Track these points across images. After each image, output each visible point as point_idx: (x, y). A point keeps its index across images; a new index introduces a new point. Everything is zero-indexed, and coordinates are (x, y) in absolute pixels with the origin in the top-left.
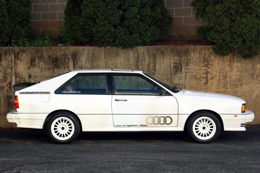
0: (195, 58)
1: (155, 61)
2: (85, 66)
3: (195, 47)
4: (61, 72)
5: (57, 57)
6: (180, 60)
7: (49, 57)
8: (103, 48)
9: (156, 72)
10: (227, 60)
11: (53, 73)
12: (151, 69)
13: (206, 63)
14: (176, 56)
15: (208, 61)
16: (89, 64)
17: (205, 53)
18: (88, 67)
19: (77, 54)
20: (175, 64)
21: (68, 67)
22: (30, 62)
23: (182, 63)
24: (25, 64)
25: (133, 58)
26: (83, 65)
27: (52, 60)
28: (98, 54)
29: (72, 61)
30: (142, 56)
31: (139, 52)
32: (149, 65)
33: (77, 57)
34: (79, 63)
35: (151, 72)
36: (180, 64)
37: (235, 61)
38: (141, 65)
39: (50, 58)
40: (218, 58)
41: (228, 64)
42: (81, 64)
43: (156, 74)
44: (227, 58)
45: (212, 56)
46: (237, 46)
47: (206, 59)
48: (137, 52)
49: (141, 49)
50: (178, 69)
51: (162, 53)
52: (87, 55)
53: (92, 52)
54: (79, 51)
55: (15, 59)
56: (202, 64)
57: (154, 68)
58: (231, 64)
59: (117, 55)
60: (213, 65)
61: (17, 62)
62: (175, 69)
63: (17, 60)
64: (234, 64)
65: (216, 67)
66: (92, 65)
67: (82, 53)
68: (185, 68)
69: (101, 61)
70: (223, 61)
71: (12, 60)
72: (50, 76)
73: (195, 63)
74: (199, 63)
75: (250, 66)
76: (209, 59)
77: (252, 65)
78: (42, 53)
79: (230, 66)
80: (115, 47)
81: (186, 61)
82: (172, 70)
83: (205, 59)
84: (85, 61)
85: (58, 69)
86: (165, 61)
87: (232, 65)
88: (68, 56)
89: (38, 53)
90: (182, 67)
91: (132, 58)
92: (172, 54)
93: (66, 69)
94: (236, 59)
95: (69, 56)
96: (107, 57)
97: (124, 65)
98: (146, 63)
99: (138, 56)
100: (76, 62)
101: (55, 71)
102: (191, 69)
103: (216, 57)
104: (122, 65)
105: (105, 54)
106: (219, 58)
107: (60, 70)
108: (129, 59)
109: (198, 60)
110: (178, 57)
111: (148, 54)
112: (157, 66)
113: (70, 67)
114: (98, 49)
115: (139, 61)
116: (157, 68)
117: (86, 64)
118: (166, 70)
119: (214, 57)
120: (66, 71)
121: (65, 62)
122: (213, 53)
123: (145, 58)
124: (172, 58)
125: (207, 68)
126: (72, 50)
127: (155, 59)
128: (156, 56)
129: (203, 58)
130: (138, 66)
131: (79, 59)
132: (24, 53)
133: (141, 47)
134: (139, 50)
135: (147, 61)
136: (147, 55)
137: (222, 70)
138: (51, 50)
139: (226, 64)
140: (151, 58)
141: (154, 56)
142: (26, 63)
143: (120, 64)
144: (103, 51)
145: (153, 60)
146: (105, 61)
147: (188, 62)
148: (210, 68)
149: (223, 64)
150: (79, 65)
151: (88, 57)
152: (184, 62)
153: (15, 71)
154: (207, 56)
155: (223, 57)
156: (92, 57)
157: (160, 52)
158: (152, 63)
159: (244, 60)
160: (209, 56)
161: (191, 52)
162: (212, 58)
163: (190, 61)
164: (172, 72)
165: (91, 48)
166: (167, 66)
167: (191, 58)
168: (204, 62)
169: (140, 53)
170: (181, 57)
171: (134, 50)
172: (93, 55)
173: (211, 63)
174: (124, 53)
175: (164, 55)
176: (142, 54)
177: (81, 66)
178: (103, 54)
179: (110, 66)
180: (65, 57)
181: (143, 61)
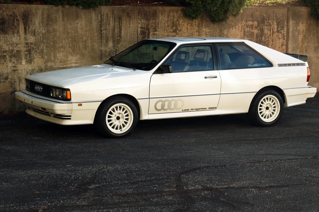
0: (163, 22)
1: (120, 25)
2: (39, 31)
3: (163, 8)
4: (9, 39)
5: (4, 18)
6: (148, 25)
8: (60, 7)
9: (121, 38)
10: (195, 24)
12: (116, 35)
13: (174, 28)
15: (176, 25)
16: (43, 28)
17: (174, 16)
18: (43, 32)
19: (28, 14)
20: (142, 29)
21: (18, 32)
23: (149, 27)
26: (37, 29)
28: (54, 15)
29: (23, 24)
30: (106, 19)
31: (102, 13)
32: (114, 30)
33: (29, 18)
34: (31, 27)
35: (116, 38)
36: (148, 29)
37: (204, 26)
38: (105, 30)
40: (186, 22)
41: (197, 29)
42: (33, 28)
43: (121, 41)
44: (196, 22)
45: (181, 20)
47: (175, 23)
48: (100, 13)
49: (105, 10)
50: (145, 35)
51: (128, 15)
52: (41, 17)
53: (48, 12)
54: (31, 10)
56: (170, 29)
57: (119, 33)
58: (199, 30)
59: (77, 17)
60: (181, 30)
62: (142, 35)
64: (203, 30)
65: (184, 33)
66: (47, 29)
67: (35, 14)
68: (153, 34)
69: (58, 24)
70: (191, 26)
73: (163, 28)
74: (167, 28)
75: (218, 32)
76: (177, 23)
77: (219, 31)
79: (199, 31)
80: (74, 7)
81: (154, 25)
82: (139, 36)
83: (173, 23)
84: (39, 23)
85: (5, 34)
86: (131, 25)
87: (200, 31)
88: (17, 17)
90: (150, 33)
91: (94, 21)
92: (139, 16)
93: (15, 35)
94: (205, 24)
95: (19, 18)
96: (65, 19)
97: (85, 30)
98: (111, 28)
99: (101, 18)
100: (27, 26)
101: (1, 38)
102: (159, 35)
103: (184, 21)
104: (83, 30)
105: (63, 16)
106: (188, 22)
107: (8, 36)
108: (91, 23)
109: (166, 25)
110: (145, 20)
111: (113, 16)
112: (122, 32)
113: (20, 32)
114: (55, 8)
115: (103, 24)
116: (122, 34)
117: (40, 28)
118: (132, 36)
120: (14, 37)
121: (13, 25)
122: (181, 16)
123: (109, 21)
124: (139, 21)
125: (176, 33)
126: (23, 10)
127: (120, 23)
128: (122, 19)
129: (171, 21)
130: (101, 31)
131: (32, 21)
133: (105, 7)
134: (103, 11)
135: (111, 25)
136: (112, 18)
137: (190, 36)
139: (194, 29)
140: (116, 21)
141: (120, 19)
143: (81, 28)
144: (60, 11)
145: (118, 23)
146: (63, 25)
147: (155, 27)
148: (178, 34)
149: (192, 29)
150: (31, 29)
151: (43, 19)
152: (152, 26)
155: (191, 21)
156: (47, 19)
157: (126, 14)
158: (118, 27)
159: (212, 25)
160: (177, 20)
161: (159, 15)
162: (181, 22)
163: (157, 26)
164: (138, 38)
165: (46, 7)
166: (133, 32)
167: (159, 22)
168: (172, 27)
169: (103, 15)
170: (149, 21)
171: (97, 11)
172: (48, 16)
173: (179, 28)
174: (86, 15)
175: (131, 18)
176: (106, 17)
177: (35, 30)
178: (61, 15)
179: (69, 31)
180: (14, 19)
181: (107, 25)
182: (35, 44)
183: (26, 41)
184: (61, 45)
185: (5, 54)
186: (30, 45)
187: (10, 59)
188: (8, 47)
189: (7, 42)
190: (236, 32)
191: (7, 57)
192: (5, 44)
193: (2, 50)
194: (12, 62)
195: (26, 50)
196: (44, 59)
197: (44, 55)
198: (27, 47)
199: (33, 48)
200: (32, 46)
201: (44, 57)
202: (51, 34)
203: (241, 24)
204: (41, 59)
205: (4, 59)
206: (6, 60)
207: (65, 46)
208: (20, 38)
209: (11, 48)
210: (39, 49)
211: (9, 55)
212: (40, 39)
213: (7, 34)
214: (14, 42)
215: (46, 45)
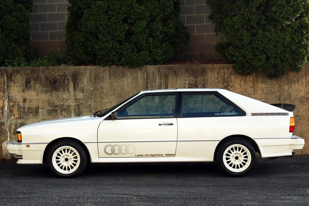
0: (213, 78)
1: (167, 82)
2: (87, 88)
4: (60, 95)
5: (56, 78)
6: (196, 81)
7: (46, 78)
8: (107, 68)
10: (250, 80)
11: (51, 96)
13: (225, 84)
14: (191, 77)
15: (227, 82)
16: (91, 86)
17: (224, 73)
18: (91, 90)
19: (77, 74)
20: (189, 86)
21: (68, 89)
22: (25, 84)
23: (198, 84)
24: (19, 87)
25: (141, 78)
26: (85, 87)
27: (50, 82)
28: (102, 75)
29: (72, 83)
30: (152, 77)
31: (148, 71)
32: (160, 86)
33: (78, 77)
34: (80, 85)
36: (196, 86)
37: (259, 82)
38: (151, 87)
39: (47, 80)
40: (239, 78)
41: (251, 85)
42: (82, 86)
44: (250, 78)
45: (232, 76)
46: (260, 63)
47: (226, 79)
48: (146, 72)
49: (151, 69)
51: (175, 73)
52: (89, 76)
53: (95, 72)
54: (80, 71)
55: (7, 81)
56: (221, 85)
58: (254, 86)
59: (124, 76)
60: (233, 86)
61: (10, 84)
63: (11, 82)
64: (258, 86)
65: (237, 89)
66: (94, 87)
67: (84, 74)
69: (105, 82)
70: (245, 82)
71: (4, 82)
72: (48, 100)
73: (213, 85)
74: (217, 84)
75: (277, 88)
76: (229, 79)
77: (278, 87)
78: (38, 74)
79: (254, 87)
80: (121, 67)
81: (203, 82)
83: (224, 79)
84: (87, 82)
85: (56, 92)
86: (178, 82)
87: (256, 87)
88: (67, 76)
89: (34, 73)
92: (186, 74)
93: (66, 92)
94: (260, 80)
95: (69, 77)
96: (112, 77)
97: (131, 87)
98: (157, 85)
99: (147, 76)
100: (76, 84)
101: (53, 95)
103: (237, 77)
104: (129, 87)
105: (110, 75)
106: (241, 78)
107: (59, 93)
108: (137, 80)
109: (217, 81)
110: (193, 77)
111: (159, 74)
112: (169, 88)
113: (70, 90)
114: (102, 68)
115: (149, 82)
117: (89, 86)
119: (235, 77)
120: (65, 94)
121: (64, 83)
122: (233, 73)
123: (155, 78)
124: (187, 78)
126: (73, 71)
127: (167, 80)
128: (168, 76)
129: (222, 78)
130: (147, 87)
131: (80, 80)
132: (18, 74)
133: (151, 66)
134: (149, 69)
135: (157, 82)
136: (158, 75)
137: (244, 92)
138: (49, 71)
139: (248, 85)
140: (162, 79)
141: (166, 76)
142: (21, 85)
143: (127, 86)
144: (107, 71)
145: (164, 81)
146: (110, 83)
149: (246, 85)
150: (80, 87)
151: (90, 78)
152: (200, 83)
153: (8, 94)
154: (227, 76)
155: (245, 77)
156: (94, 78)
157: (173, 72)
158: (164, 84)
159: (269, 81)
160: (229, 76)
161: (208, 72)
162: (232, 78)
163: (207, 82)
165: (94, 67)
167: (208, 78)
168: (223, 83)
169: (149, 73)
170: (197, 77)
171: (143, 70)
172: (96, 75)
173: (231, 84)
174: (132, 73)
175: (178, 75)
176: (152, 75)
177: (83, 88)
178: (108, 74)
179: (115, 88)
180: (65, 78)
181: (153, 83)
182: (84, 100)
183: (75, 97)
184: (107, 100)
185: (56, 108)
186: (78, 100)
187: (61, 112)
188: (59, 102)
189: (58, 98)
190: (300, 87)
191: (59, 110)
192: (57, 100)
193: (54, 104)
194: (63, 115)
195: (75, 105)
196: (92, 113)
197: (92, 109)
198: (76, 103)
199: (82, 103)
200: (81, 101)
201: (92, 111)
202: (98, 91)
203: (306, 79)
204: (89, 112)
205: (55, 113)
206: (57, 113)
207: (112, 101)
208: (70, 95)
209: (61, 103)
210: (87, 104)
211: (60, 109)
212: (88, 96)
213: (58, 91)
214: (65, 98)
215: (94, 100)
